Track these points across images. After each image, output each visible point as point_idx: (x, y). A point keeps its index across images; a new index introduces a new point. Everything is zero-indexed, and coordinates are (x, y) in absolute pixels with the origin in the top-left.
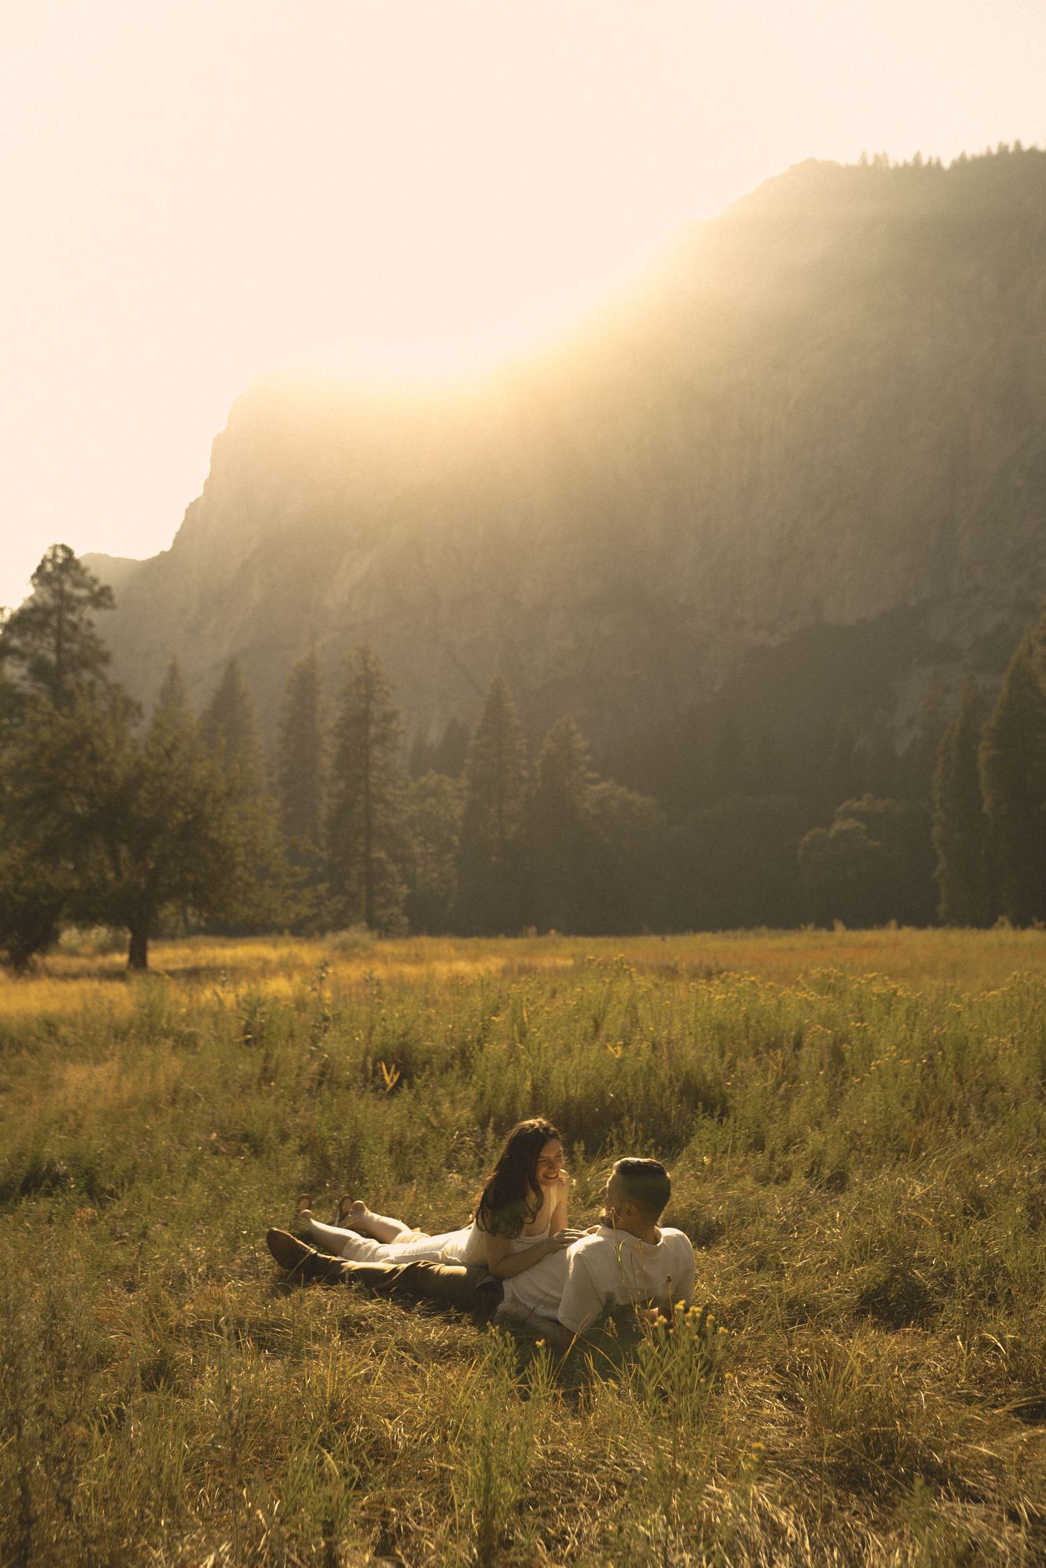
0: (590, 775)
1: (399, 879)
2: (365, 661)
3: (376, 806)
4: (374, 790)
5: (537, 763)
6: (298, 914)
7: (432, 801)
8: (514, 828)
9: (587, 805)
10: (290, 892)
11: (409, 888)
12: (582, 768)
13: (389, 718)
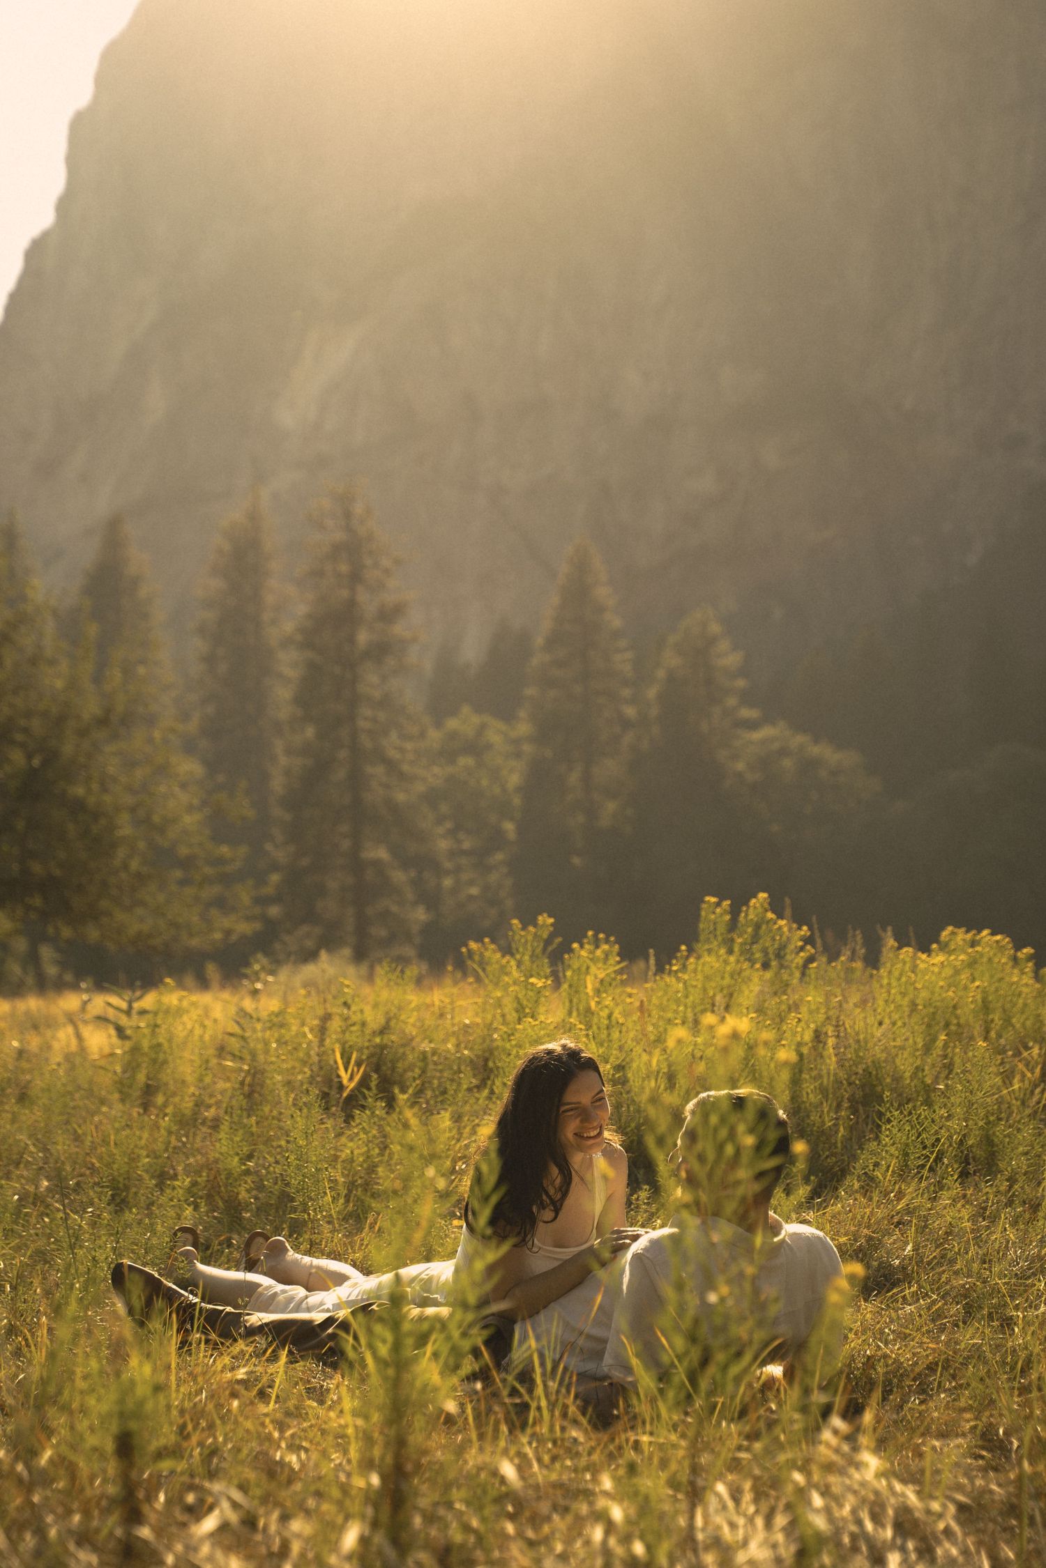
0: (747, 713)
1: (410, 895)
2: (348, 515)
3: (369, 770)
4: (366, 742)
5: (652, 693)
6: (228, 933)
7: (466, 761)
8: (611, 806)
9: (740, 766)
10: (216, 890)
11: (428, 909)
12: (732, 701)
13: (389, 614)
